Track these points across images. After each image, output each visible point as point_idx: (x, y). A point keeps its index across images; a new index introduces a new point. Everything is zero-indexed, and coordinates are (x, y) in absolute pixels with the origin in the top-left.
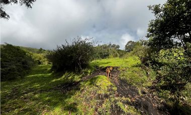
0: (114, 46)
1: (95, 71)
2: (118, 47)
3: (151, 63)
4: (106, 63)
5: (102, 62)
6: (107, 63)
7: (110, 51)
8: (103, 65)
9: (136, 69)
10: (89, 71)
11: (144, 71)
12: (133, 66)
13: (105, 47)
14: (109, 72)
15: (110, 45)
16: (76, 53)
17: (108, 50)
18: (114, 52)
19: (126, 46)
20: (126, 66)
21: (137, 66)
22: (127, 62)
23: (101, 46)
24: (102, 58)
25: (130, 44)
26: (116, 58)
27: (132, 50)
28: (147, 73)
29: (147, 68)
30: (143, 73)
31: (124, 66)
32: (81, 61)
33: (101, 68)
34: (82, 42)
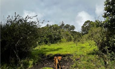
0: (67, 26)
1: (40, 61)
2: (73, 27)
3: (109, 49)
4: (55, 50)
5: (51, 49)
6: (57, 50)
7: (62, 33)
8: (51, 53)
9: (92, 57)
10: (31, 62)
11: (102, 59)
12: (89, 54)
13: (55, 28)
14: (57, 62)
15: (63, 25)
16: (12, 36)
17: (59, 32)
18: (67, 35)
19: (83, 27)
20: (81, 53)
21: (93, 54)
22: (83, 48)
23: (51, 27)
24: (52, 43)
25: (87, 25)
26: (70, 43)
27: (87, 33)
28: (105, 63)
29: (106, 56)
30: (100, 63)
31: (79, 53)
32: (19, 47)
33: (48, 56)
34: (21, 20)
